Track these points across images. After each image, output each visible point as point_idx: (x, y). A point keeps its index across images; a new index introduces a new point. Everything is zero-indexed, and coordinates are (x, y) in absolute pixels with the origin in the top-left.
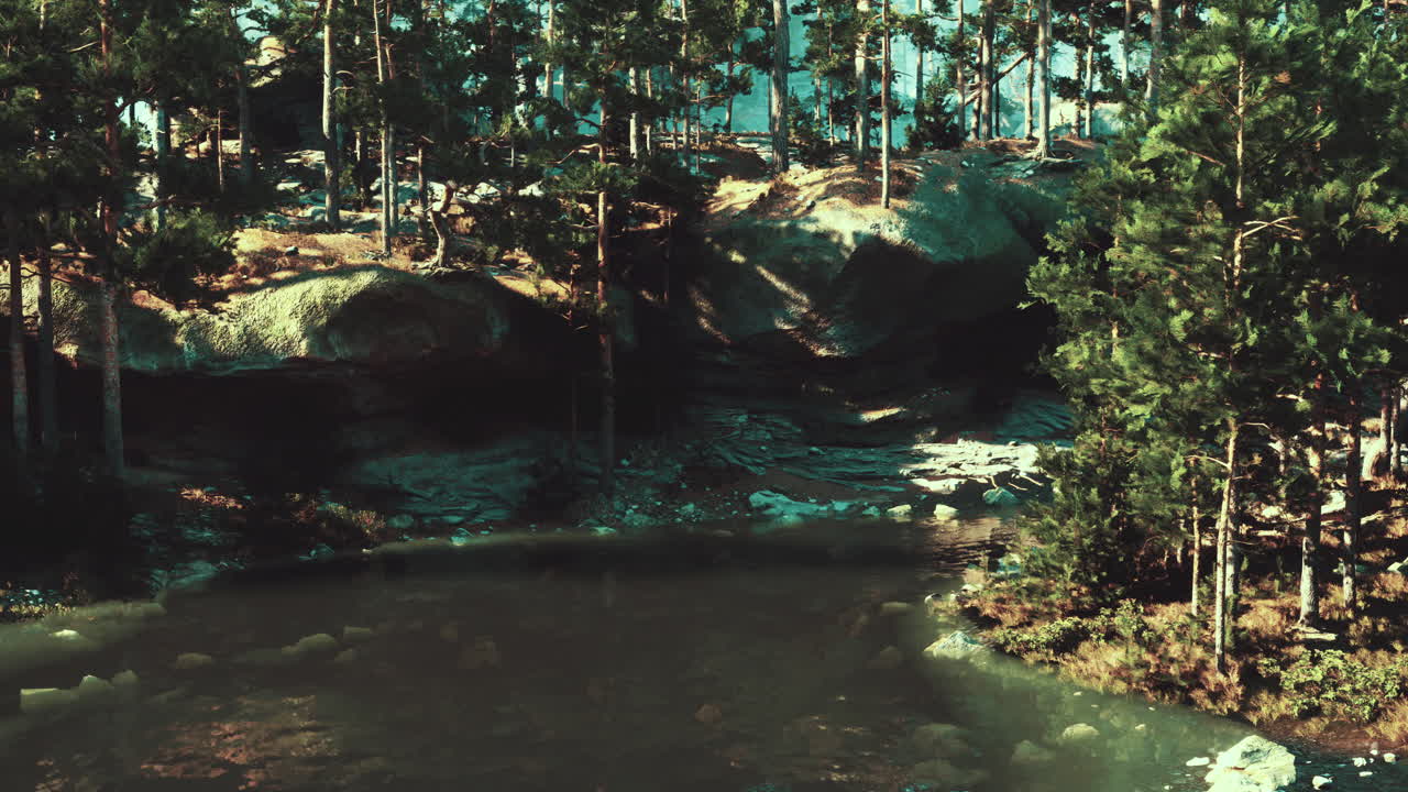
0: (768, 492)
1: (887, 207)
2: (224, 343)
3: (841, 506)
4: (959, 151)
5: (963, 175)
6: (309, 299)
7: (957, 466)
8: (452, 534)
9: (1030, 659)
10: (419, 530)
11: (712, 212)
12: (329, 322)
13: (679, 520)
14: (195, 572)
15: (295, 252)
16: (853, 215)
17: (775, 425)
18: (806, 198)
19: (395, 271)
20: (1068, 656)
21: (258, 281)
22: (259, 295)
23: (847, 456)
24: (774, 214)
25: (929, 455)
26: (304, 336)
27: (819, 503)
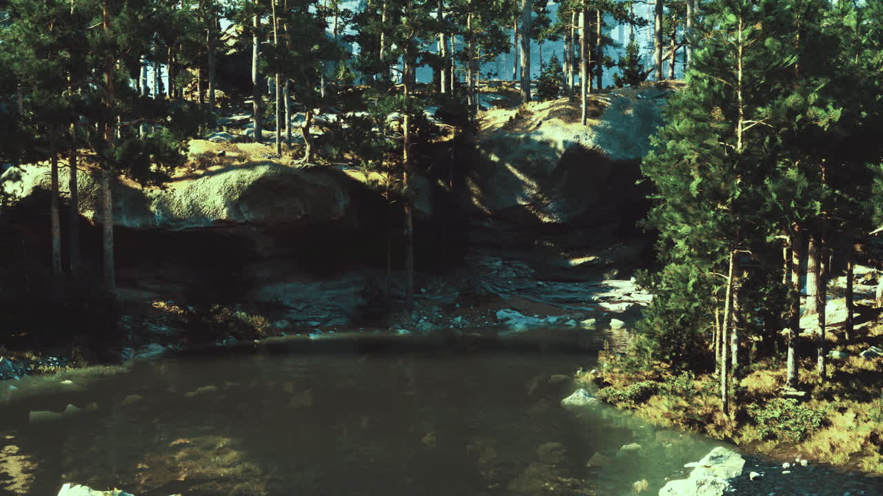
0: (509, 310)
1: (585, 124)
2: (179, 210)
3: (552, 319)
4: (637, 88)
5: (637, 103)
6: (229, 183)
7: (629, 295)
8: (311, 332)
9: (620, 406)
10: (291, 330)
11: (483, 129)
12: (240, 198)
13: (452, 326)
14: (151, 350)
15: (223, 155)
16: (564, 130)
17: (519, 267)
18: (537, 120)
19: (279, 166)
20: (643, 404)
21: (200, 172)
22: (201, 180)
23: (560, 287)
24: (517, 130)
25: (612, 288)
26: (225, 206)
27: (539, 318)
